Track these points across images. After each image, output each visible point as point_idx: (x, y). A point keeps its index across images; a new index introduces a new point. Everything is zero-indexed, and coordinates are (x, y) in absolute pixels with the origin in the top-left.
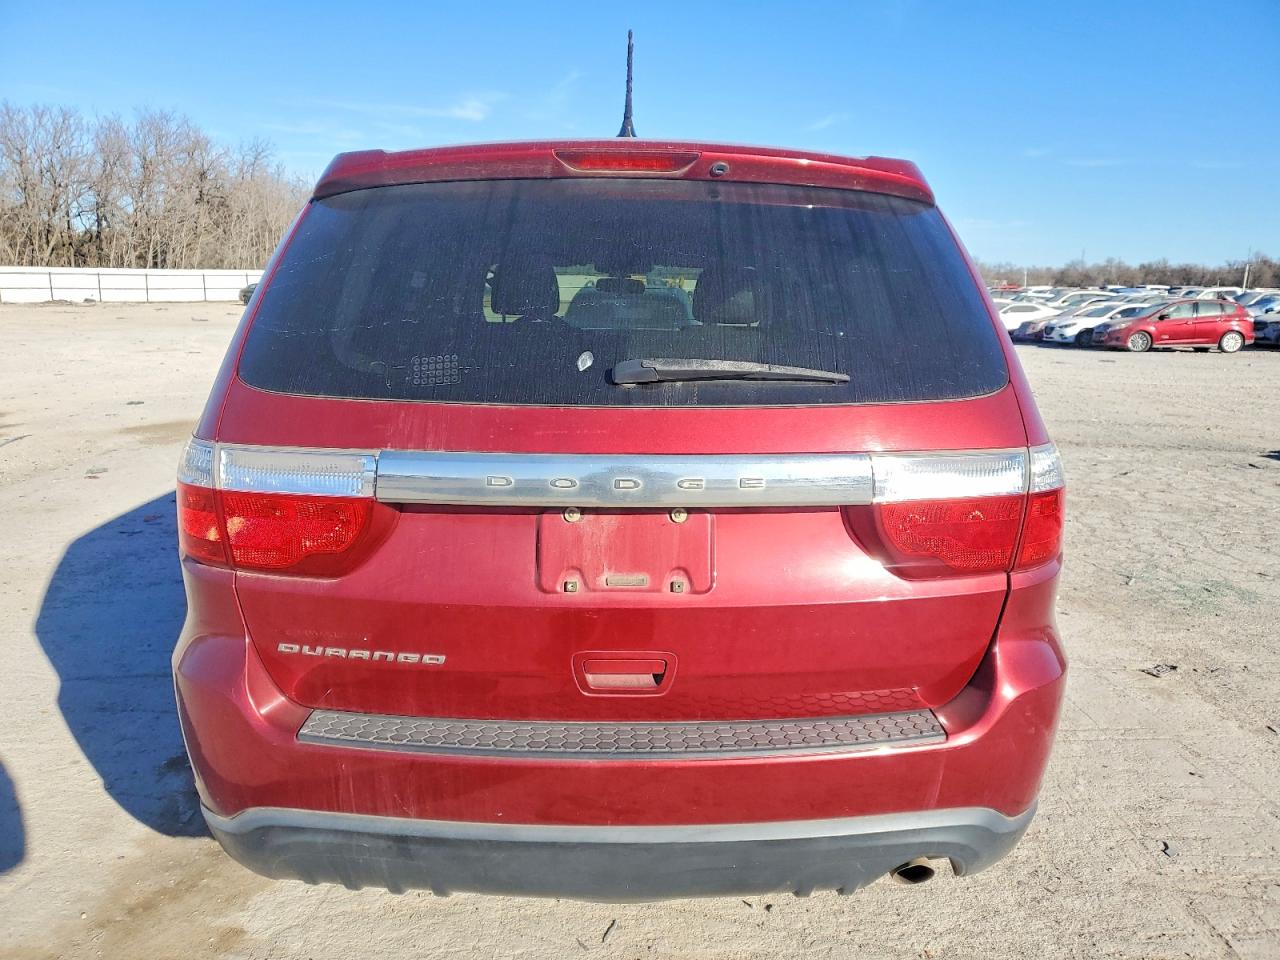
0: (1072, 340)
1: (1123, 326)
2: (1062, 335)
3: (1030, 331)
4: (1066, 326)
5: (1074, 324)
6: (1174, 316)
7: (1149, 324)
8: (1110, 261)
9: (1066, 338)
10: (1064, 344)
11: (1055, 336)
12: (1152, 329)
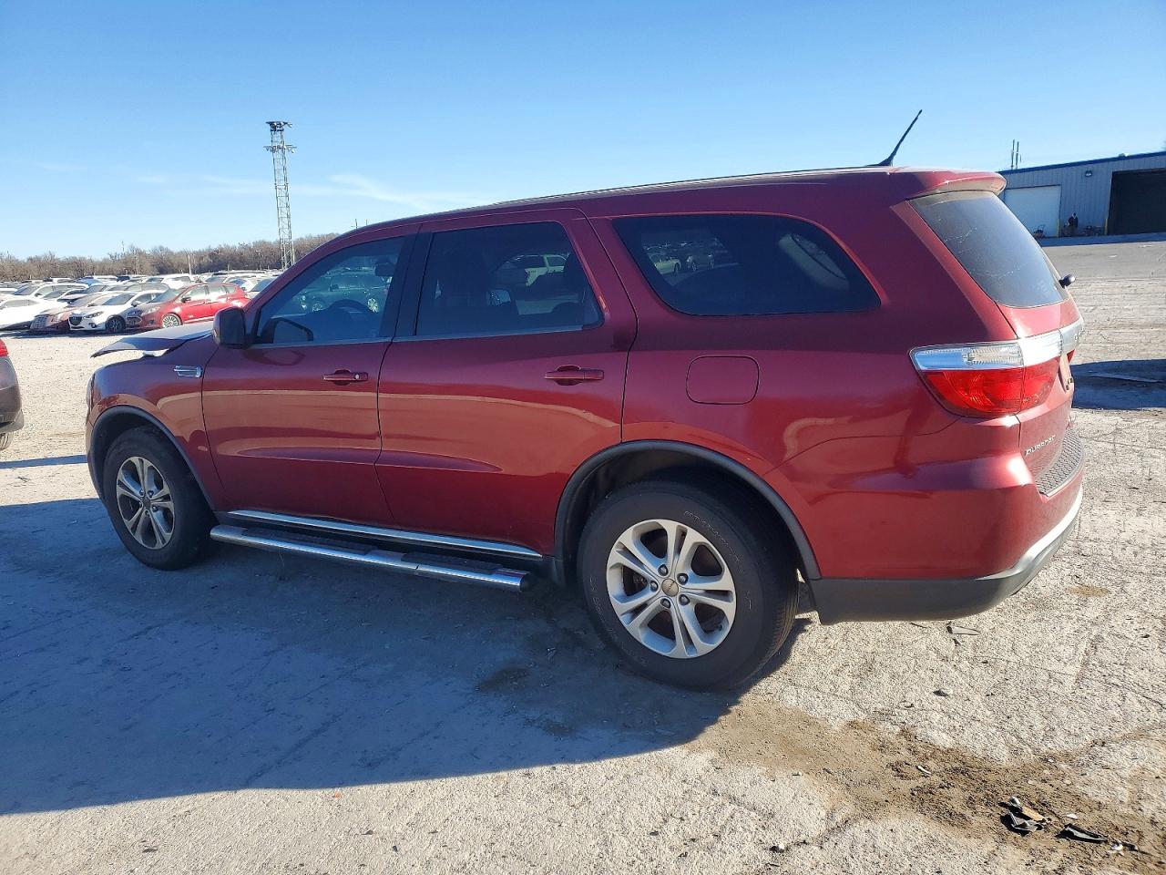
0: (103, 327)
1: (154, 310)
2: (91, 324)
3: (49, 324)
4: (93, 315)
5: (102, 313)
6: (194, 298)
7: (176, 306)
8: (132, 248)
9: (96, 326)
10: (94, 332)
11: (85, 325)
12: (177, 310)
